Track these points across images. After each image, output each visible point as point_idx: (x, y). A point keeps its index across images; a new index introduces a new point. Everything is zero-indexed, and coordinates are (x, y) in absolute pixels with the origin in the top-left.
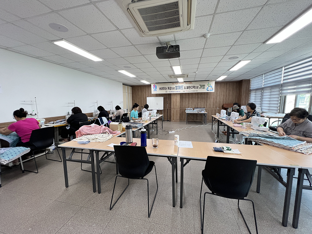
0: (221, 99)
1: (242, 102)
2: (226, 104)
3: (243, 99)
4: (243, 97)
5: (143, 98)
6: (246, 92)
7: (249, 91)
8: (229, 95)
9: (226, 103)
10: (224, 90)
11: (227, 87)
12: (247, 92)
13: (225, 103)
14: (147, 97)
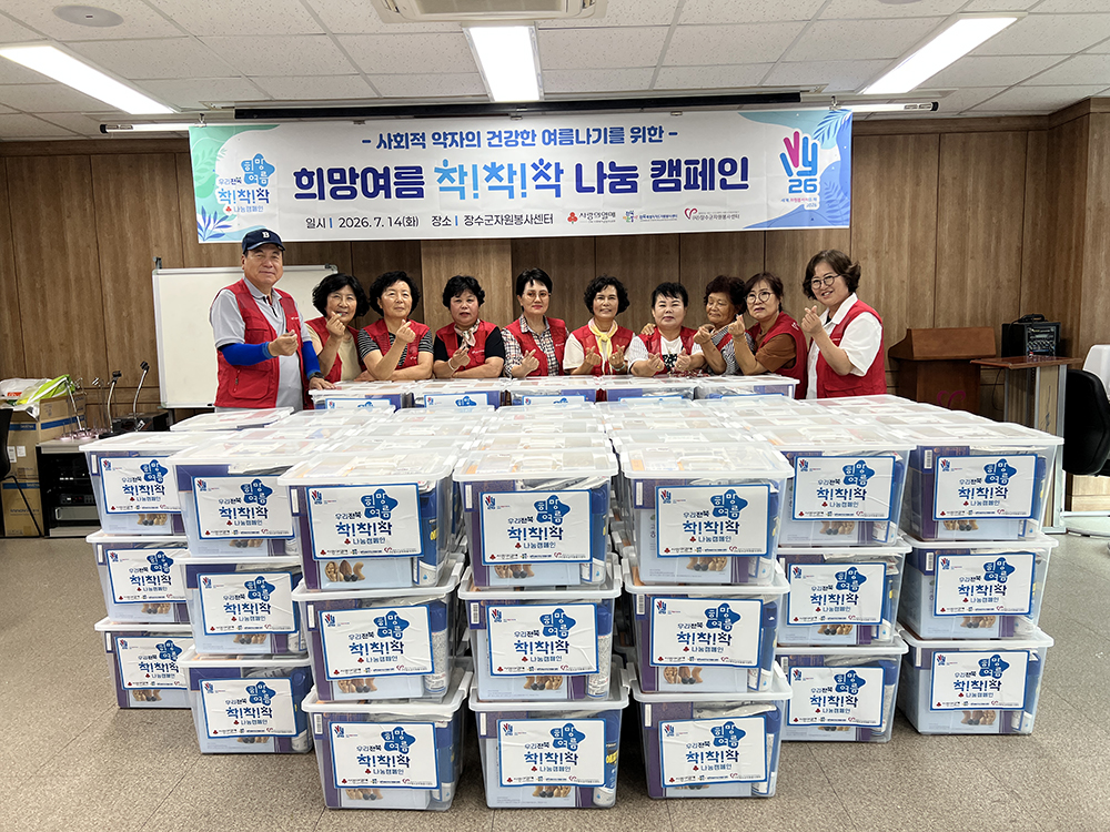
0: (895, 282)
1: (1085, 314)
2: (934, 333)
3: (1095, 278)
4: (1097, 261)
5: (121, 278)
8: (962, 252)
9: (941, 324)
10: (915, 197)
11: (947, 172)
13: (927, 324)
14: (160, 263)
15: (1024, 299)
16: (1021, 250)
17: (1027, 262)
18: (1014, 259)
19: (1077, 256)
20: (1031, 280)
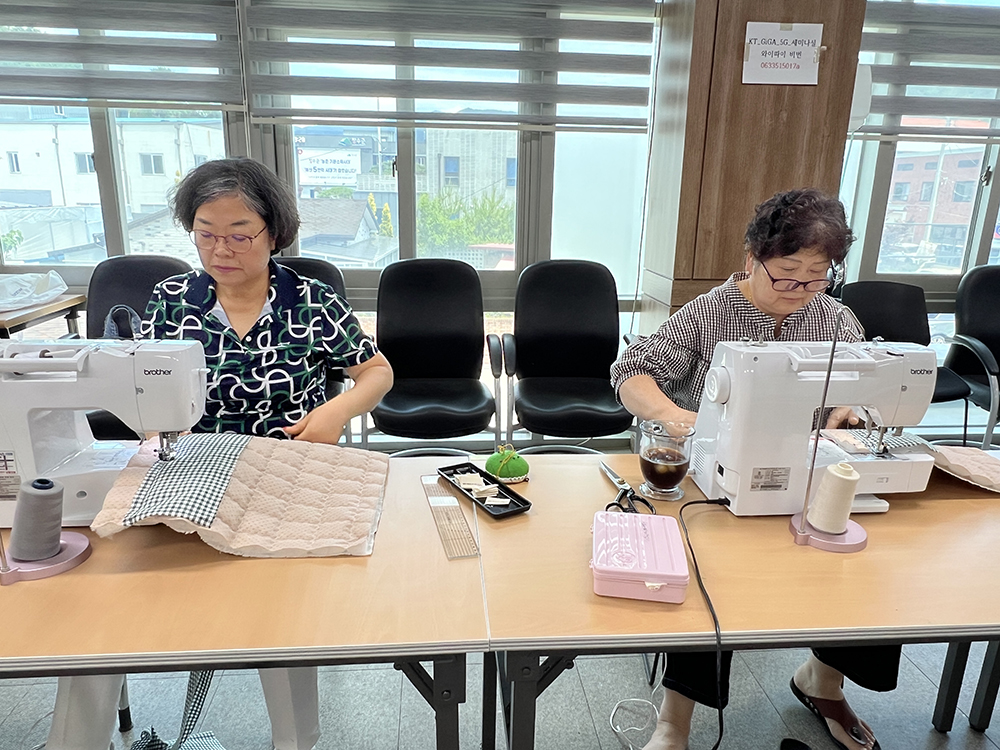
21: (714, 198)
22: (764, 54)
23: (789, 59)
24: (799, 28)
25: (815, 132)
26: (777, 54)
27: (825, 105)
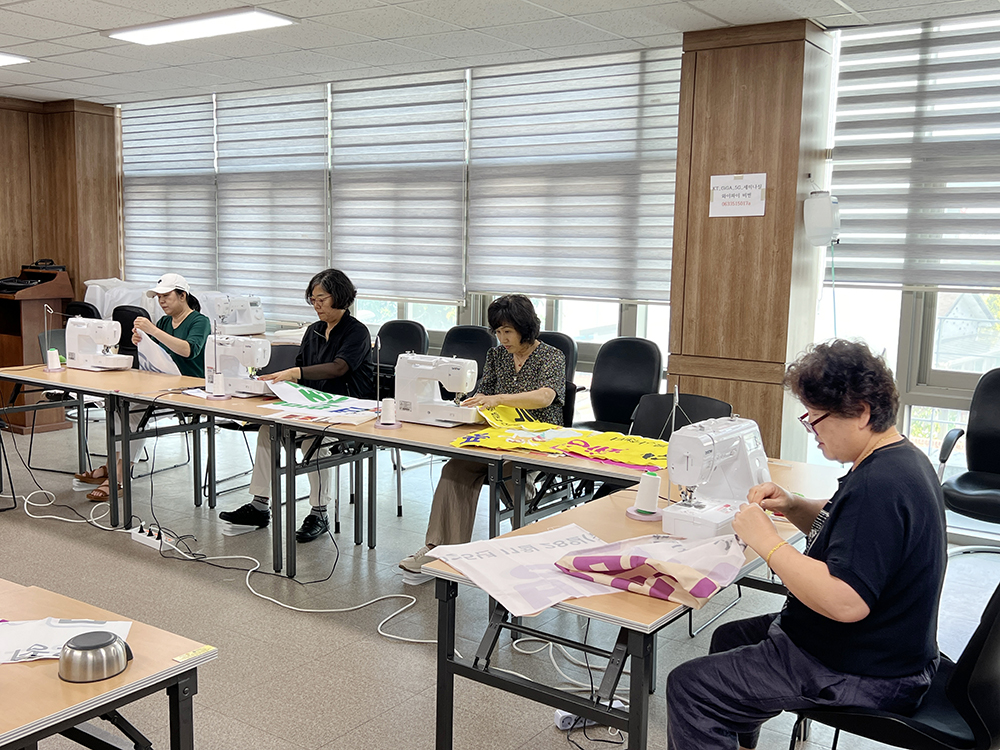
1: (82, 260)
3: (87, 234)
4: (87, 222)
6: (101, 192)
7: (114, 188)
12: (106, 190)
15: (35, 245)
16: (30, 206)
17: (35, 217)
18: (25, 214)
19: (73, 218)
20: (39, 231)
21: (694, 296)
22: (724, 196)
23: (743, 199)
24: (748, 178)
25: (766, 249)
26: (733, 195)
27: (772, 229)
